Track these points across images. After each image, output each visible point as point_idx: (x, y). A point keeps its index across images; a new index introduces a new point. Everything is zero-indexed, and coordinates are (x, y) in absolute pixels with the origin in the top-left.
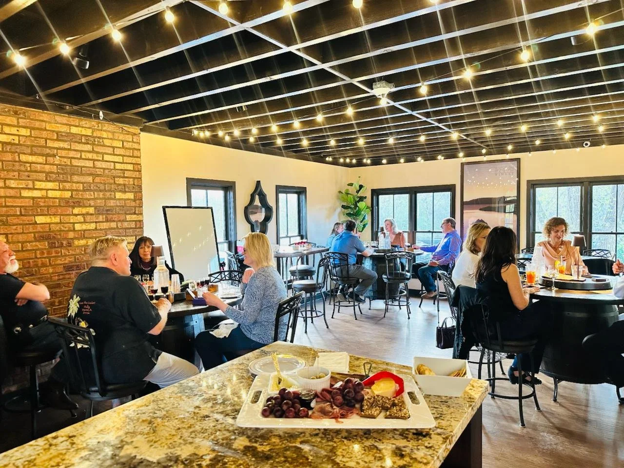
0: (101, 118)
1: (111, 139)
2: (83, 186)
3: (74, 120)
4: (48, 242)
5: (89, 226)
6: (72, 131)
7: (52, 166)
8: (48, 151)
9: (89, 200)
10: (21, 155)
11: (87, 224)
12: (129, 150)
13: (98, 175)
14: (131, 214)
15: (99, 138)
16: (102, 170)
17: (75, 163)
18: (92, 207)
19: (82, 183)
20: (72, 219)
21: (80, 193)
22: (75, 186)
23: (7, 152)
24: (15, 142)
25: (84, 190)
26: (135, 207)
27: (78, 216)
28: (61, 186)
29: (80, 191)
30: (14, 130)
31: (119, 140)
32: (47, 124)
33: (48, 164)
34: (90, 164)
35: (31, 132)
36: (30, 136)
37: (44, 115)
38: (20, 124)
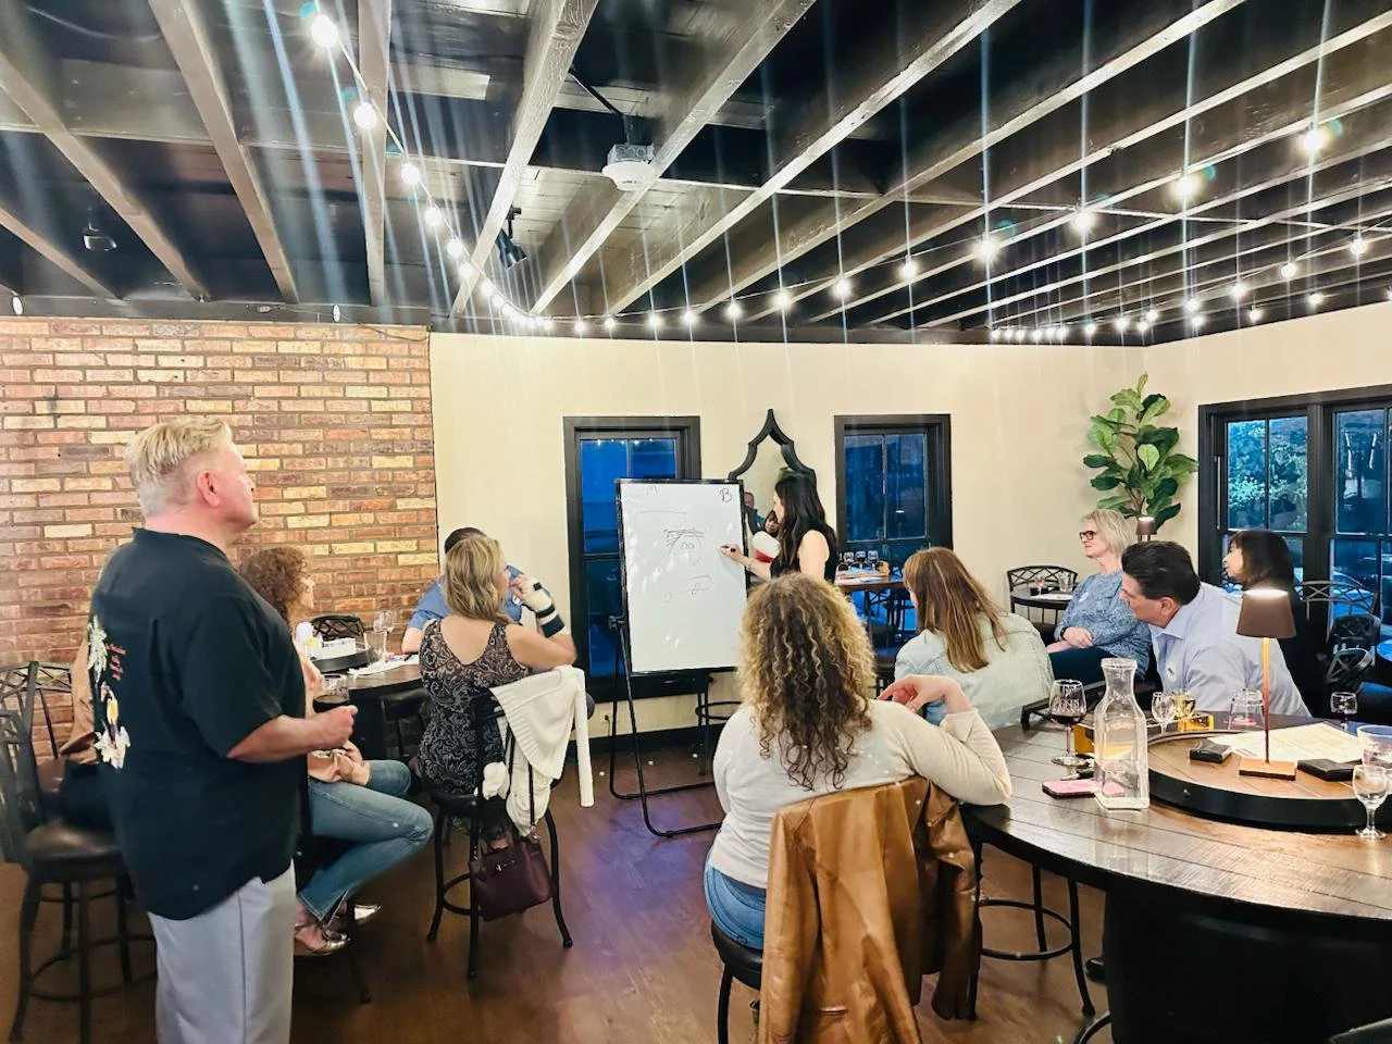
0: (337, 318)
1: (361, 355)
2: (304, 446)
3: (285, 329)
4: (238, 550)
5: (315, 521)
6: (280, 350)
7: (242, 416)
8: (236, 390)
9: (315, 472)
10: (188, 402)
11: (311, 517)
12: (401, 374)
13: (335, 426)
14: (409, 497)
15: (336, 355)
16: (343, 417)
17: (287, 406)
18: (322, 485)
19: (301, 442)
20: (283, 508)
21: (298, 460)
22: (286, 449)
23: (164, 398)
24: (178, 380)
25: (306, 456)
26: (416, 483)
27: (294, 503)
28: (261, 451)
29: (298, 457)
30: (175, 361)
31: (380, 356)
32: (234, 344)
33: (237, 413)
34: (318, 406)
35: (205, 360)
36: (205, 367)
37: (227, 327)
38: (187, 350)
